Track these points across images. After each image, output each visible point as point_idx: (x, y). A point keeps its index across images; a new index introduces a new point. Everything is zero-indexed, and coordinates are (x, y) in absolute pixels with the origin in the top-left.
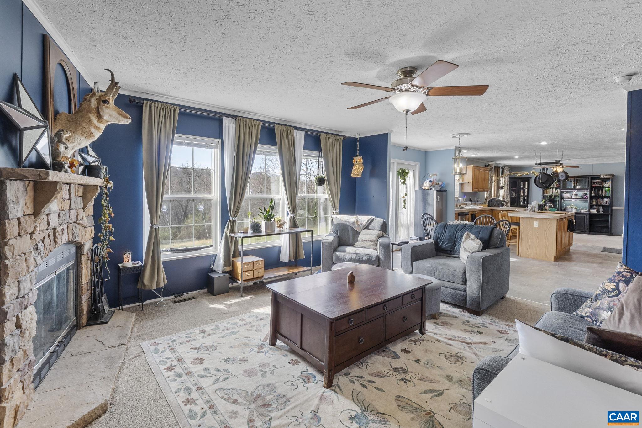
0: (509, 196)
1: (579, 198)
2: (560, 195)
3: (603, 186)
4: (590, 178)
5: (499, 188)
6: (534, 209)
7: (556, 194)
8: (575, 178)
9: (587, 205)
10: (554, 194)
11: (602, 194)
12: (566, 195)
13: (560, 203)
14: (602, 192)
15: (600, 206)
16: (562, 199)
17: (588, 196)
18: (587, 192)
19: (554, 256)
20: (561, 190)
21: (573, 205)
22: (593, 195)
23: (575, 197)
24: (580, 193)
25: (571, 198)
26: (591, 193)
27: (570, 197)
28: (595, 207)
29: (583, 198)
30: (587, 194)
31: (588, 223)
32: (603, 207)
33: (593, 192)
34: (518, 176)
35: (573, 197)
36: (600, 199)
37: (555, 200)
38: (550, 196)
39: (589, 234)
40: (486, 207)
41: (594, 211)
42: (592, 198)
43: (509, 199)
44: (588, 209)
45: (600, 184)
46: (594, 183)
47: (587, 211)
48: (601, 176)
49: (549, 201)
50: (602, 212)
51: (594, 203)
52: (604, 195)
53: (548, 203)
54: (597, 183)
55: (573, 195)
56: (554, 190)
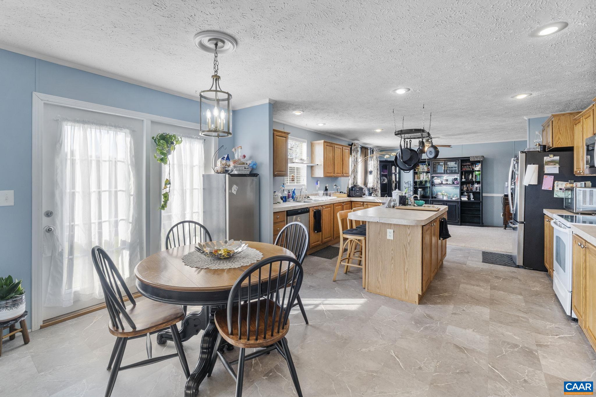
0: (379, 182)
1: (449, 184)
2: (431, 180)
3: (473, 169)
4: (460, 161)
5: (366, 172)
6: (392, 204)
7: (426, 180)
8: (445, 160)
9: (458, 191)
10: (424, 180)
11: (472, 179)
12: (437, 181)
13: (431, 190)
14: (472, 176)
15: (470, 192)
16: (433, 185)
17: (459, 181)
18: (458, 176)
19: (419, 295)
20: (431, 174)
21: (444, 191)
22: (463, 180)
23: (446, 182)
24: (450, 178)
26: (461, 178)
27: (441, 182)
28: (465, 194)
29: (453, 183)
30: (457, 178)
31: (460, 213)
32: (474, 193)
33: (463, 177)
34: (385, 158)
35: (444, 182)
36: (470, 185)
37: (426, 186)
38: (421, 182)
39: (461, 225)
40: (344, 198)
41: (465, 199)
42: (462, 183)
43: (379, 186)
44: (459, 196)
45: (470, 168)
46: (464, 166)
47: (458, 199)
48: (471, 158)
49: (420, 188)
50: (473, 200)
51: (465, 189)
52: (474, 180)
53: (419, 190)
54: (467, 166)
55: (444, 180)
56: (425, 175)
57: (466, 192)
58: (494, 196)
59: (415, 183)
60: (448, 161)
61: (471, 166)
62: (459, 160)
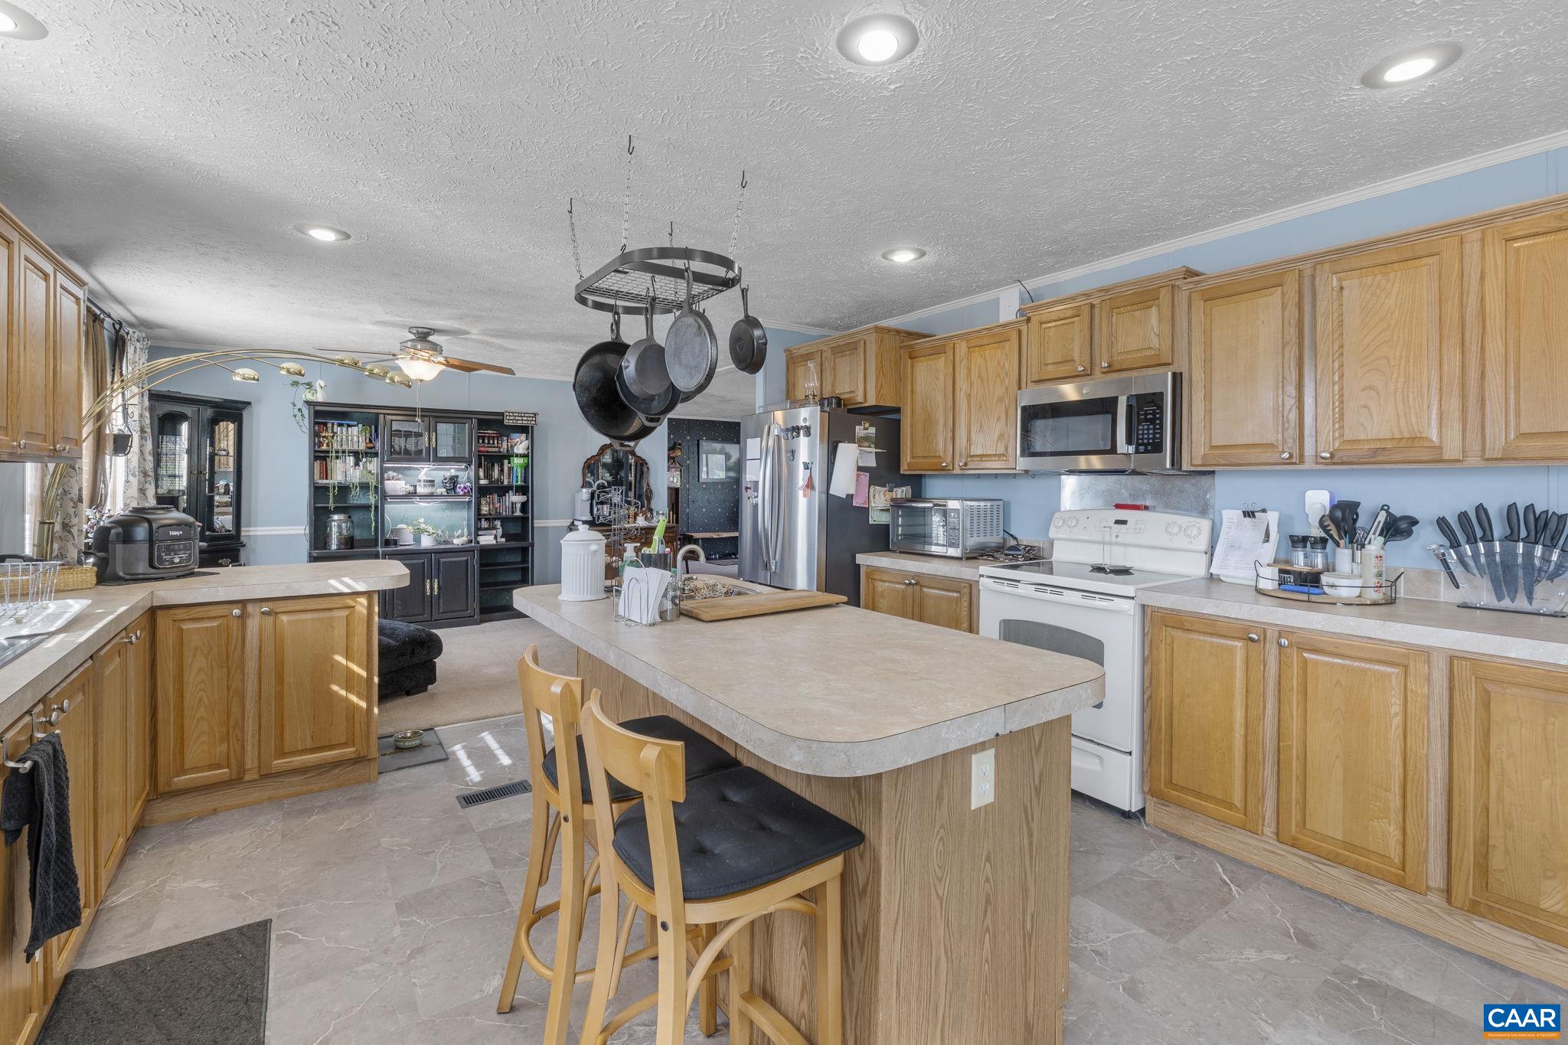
1: (438, 495)
2: (379, 482)
3: (506, 450)
4: (476, 422)
7: (364, 480)
8: (431, 417)
9: (468, 517)
10: (353, 481)
11: (500, 480)
12: (397, 485)
13: (379, 515)
14: (503, 472)
15: (495, 519)
16: (384, 500)
20: (383, 462)
21: (422, 520)
22: (483, 482)
23: (427, 490)
24: (441, 475)
25: (412, 495)
27: (411, 489)
28: (486, 524)
31: (475, 585)
32: (505, 522)
33: (481, 474)
35: (421, 490)
36: (496, 496)
37: (360, 502)
38: (344, 490)
39: (482, 621)
41: (487, 539)
42: (479, 493)
44: (471, 533)
45: (497, 445)
47: (469, 542)
48: (508, 418)
49: (338, 510)
50: (504, 540)
51: (485, 509)
52: (506, 483)
53: (336, 517)
54: (486, 441)
55: (422, 483)
56: (352, 464)
57: (486, 520)
58: (549, 525)
59: (319, 492)
60: (438, 420)
61: (496, 441)
62: (471, 419)
